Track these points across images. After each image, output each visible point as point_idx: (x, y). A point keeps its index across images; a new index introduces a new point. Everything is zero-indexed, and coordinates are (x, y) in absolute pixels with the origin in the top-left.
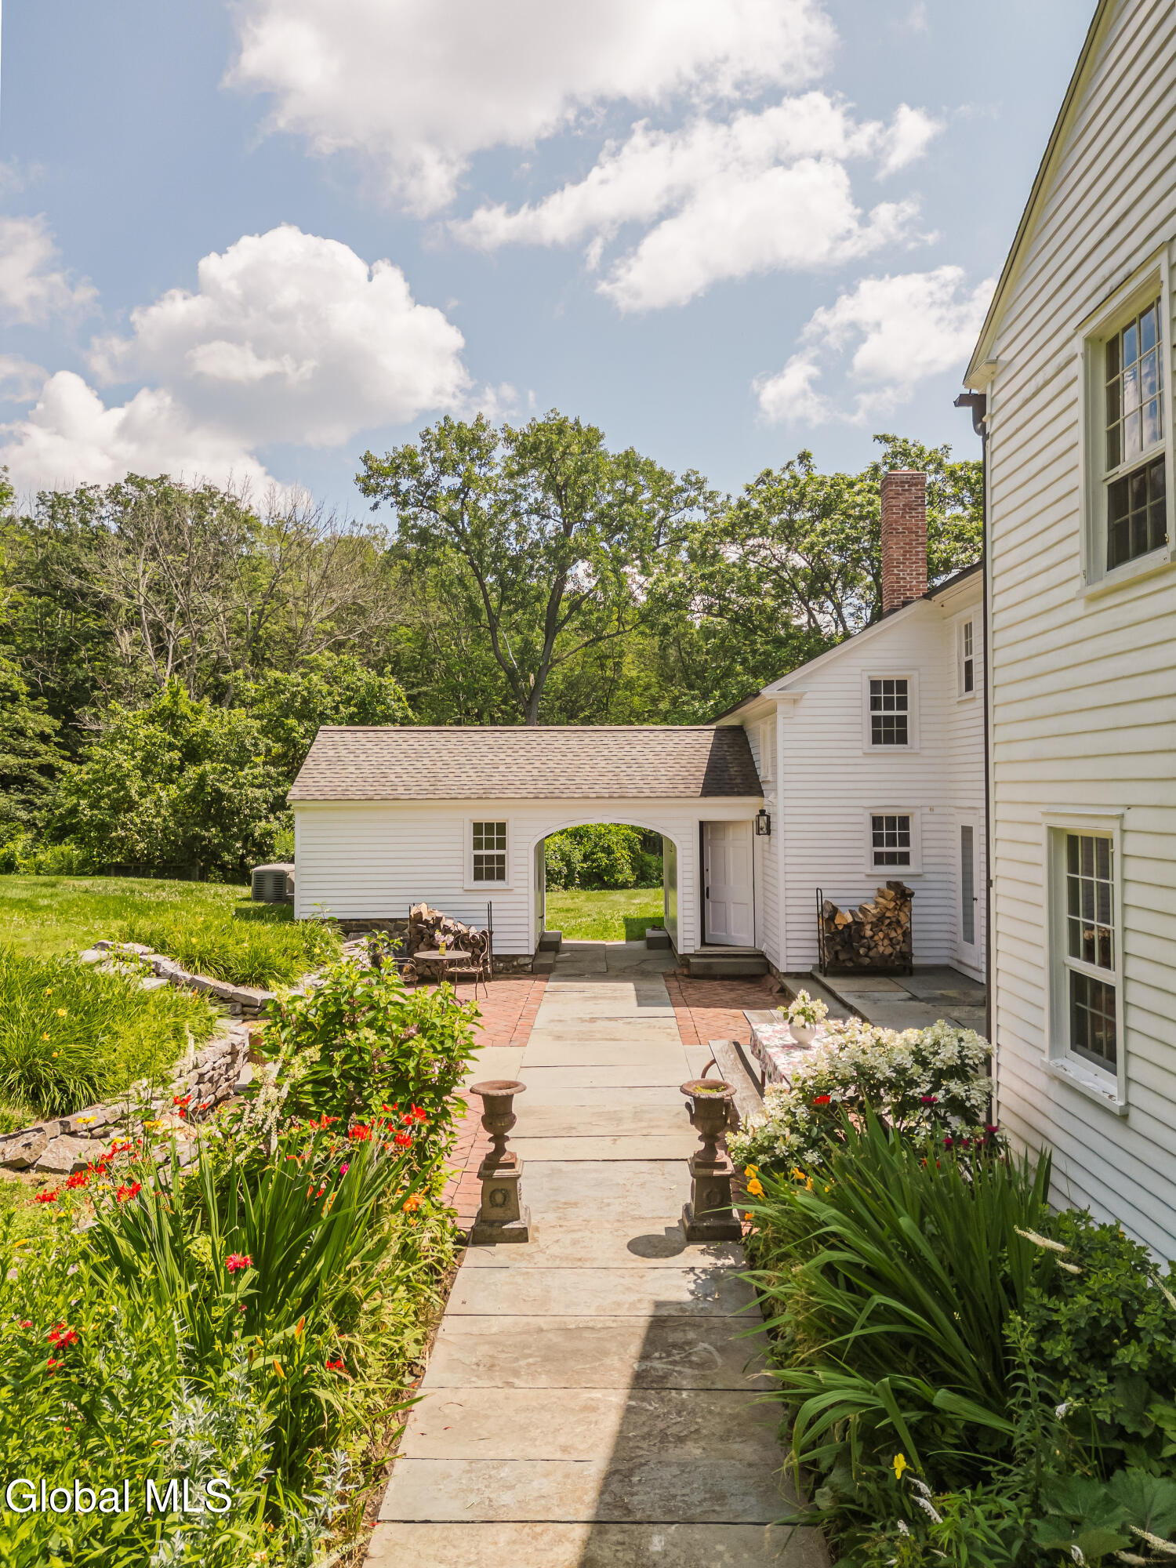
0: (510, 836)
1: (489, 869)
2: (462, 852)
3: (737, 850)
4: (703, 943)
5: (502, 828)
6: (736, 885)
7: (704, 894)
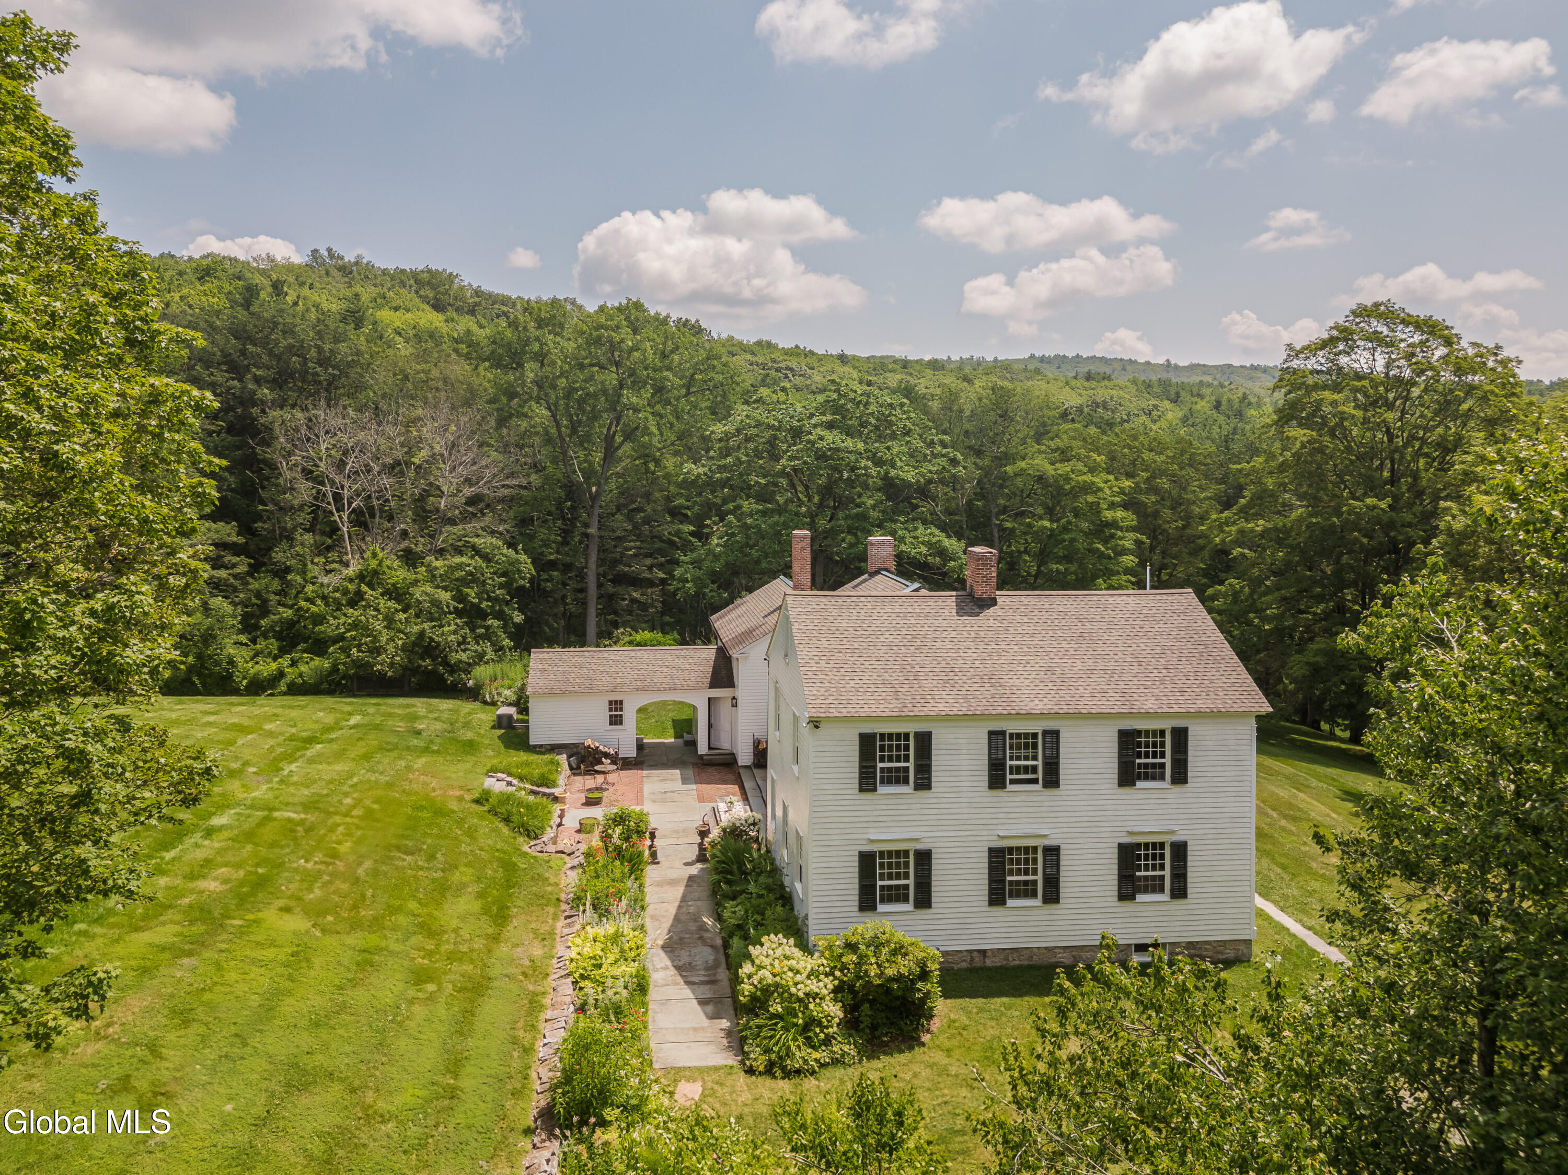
0: (625, 706)
1: (616, 720)
2: (604, 714)
3: (724, 709)
4: (710, 748)
5: (621, 702)
6: (724, 723)
7: (710, 726)
